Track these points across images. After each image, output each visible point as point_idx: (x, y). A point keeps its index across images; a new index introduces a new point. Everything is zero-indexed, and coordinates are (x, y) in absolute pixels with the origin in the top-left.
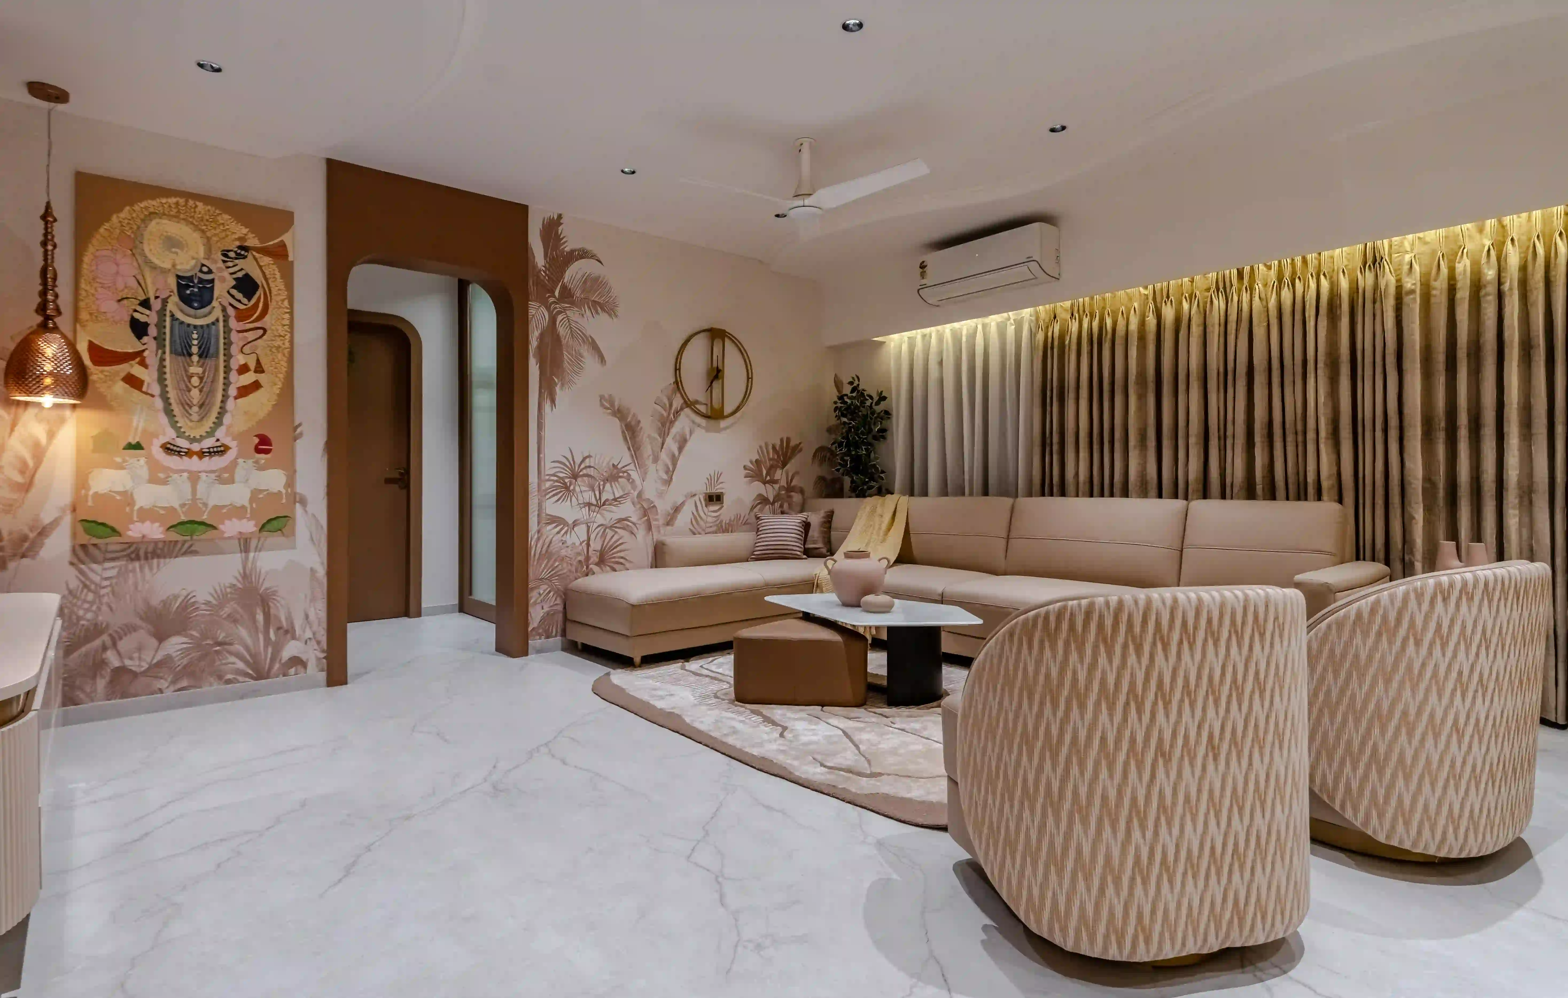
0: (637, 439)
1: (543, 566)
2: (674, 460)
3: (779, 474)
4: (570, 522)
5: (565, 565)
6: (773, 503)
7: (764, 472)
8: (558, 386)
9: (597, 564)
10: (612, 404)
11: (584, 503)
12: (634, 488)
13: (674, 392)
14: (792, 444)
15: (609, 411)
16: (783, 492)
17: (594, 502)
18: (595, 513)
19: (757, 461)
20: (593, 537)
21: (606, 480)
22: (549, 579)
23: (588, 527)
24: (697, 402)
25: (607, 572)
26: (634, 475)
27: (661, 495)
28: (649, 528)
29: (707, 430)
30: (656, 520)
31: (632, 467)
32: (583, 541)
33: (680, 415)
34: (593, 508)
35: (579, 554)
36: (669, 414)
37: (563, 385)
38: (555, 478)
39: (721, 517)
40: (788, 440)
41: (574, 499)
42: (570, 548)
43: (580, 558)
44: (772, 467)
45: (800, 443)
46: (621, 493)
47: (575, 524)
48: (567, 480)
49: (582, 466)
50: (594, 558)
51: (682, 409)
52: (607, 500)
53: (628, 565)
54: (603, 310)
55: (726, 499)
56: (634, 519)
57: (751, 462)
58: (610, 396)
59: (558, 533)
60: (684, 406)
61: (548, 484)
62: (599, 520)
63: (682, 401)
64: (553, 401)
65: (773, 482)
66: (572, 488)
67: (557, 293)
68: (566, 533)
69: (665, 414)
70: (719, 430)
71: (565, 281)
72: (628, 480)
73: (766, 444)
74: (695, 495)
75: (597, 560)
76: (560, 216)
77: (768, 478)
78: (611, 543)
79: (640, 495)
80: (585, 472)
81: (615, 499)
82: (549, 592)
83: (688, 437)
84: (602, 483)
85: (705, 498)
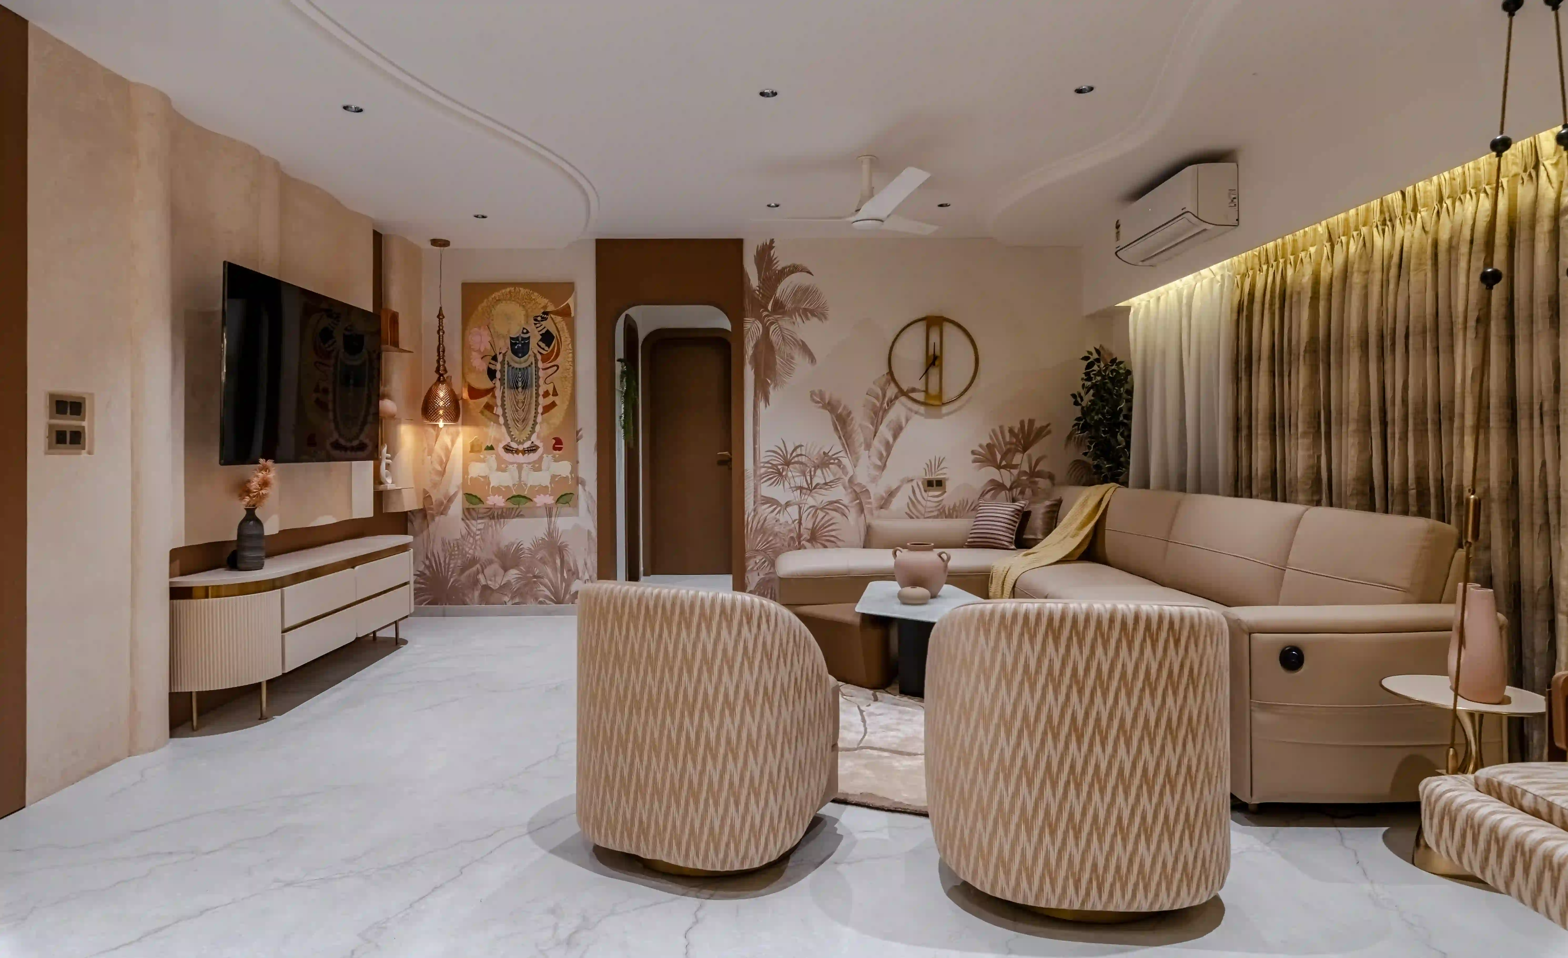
0: (849, 429)
1: (759, 539)
2: (888, 447)
3: (1017, 459)
4: (783, 502)
5: (778, 540)
6: (1011, 489)
7: (999, 457)
8: (772, 386)
9: (808, 541)
10: (822, 398)
11: (796, 487)
12: (846, 473)
13: (888, 382)
14: (1037, 425)
15: (821, 405)
16: (1024, 478)
17: (805, 485)
18: (806, 496)
19: (988, 445)
20: (804, 516)
21: (816, 467)
22: (765, 551)
23: (800, 508)
24: (914, 390)
25: (818, 548)
26: (846, 461)
27: (874, 480)
28: (862, 510)
29: (927, 416)
30: (870, 503)
31: (843, 454)
32: (795, 520)
33: (894, 404)
34: (804, 491)
35: (791, 531)
36: (882, 403)
37: (775, 386)
38: (770, 465)
39: (944, 503)
40: (1031, 422)
41: (786, 483)
42: (782, 526)
43: (792, 535)
44: (1008, 451)
45: (1048, 425)
46: (832, 478)
47: (788, 504)
48: (780, 467)
49: (794, 454)
50: (806, 535)
51: (896, 398)
52: (818, 484)
53: (839, 543)
54: (813, 315)
55: (949, 486)
56: (846, 501)
57: (981, 446)
58: (820, 391)
59: (772, 512)
60: (899, 394)
61: (763, 470)
62: (811, 501)
63: (896, 390)
64: (767, 400)
65: (1010, 467)
66: (784, 474)
67: (770, 308)
68: (779, 512)
69: (878, 404)
70: (940, 416)
71: (777, 295)
72: (839, 466)
73: (1001, 427)
74: (912, 480)
75: (809, 538)
76: (772, 241)
77: (1004, 463)
78: (822, 523)
79: (851, 481)
80: (796, 459)
81: (826, 484)
82: (765, 562)
83: (904, 425)
84: (813, 469)
85: (923, 483)
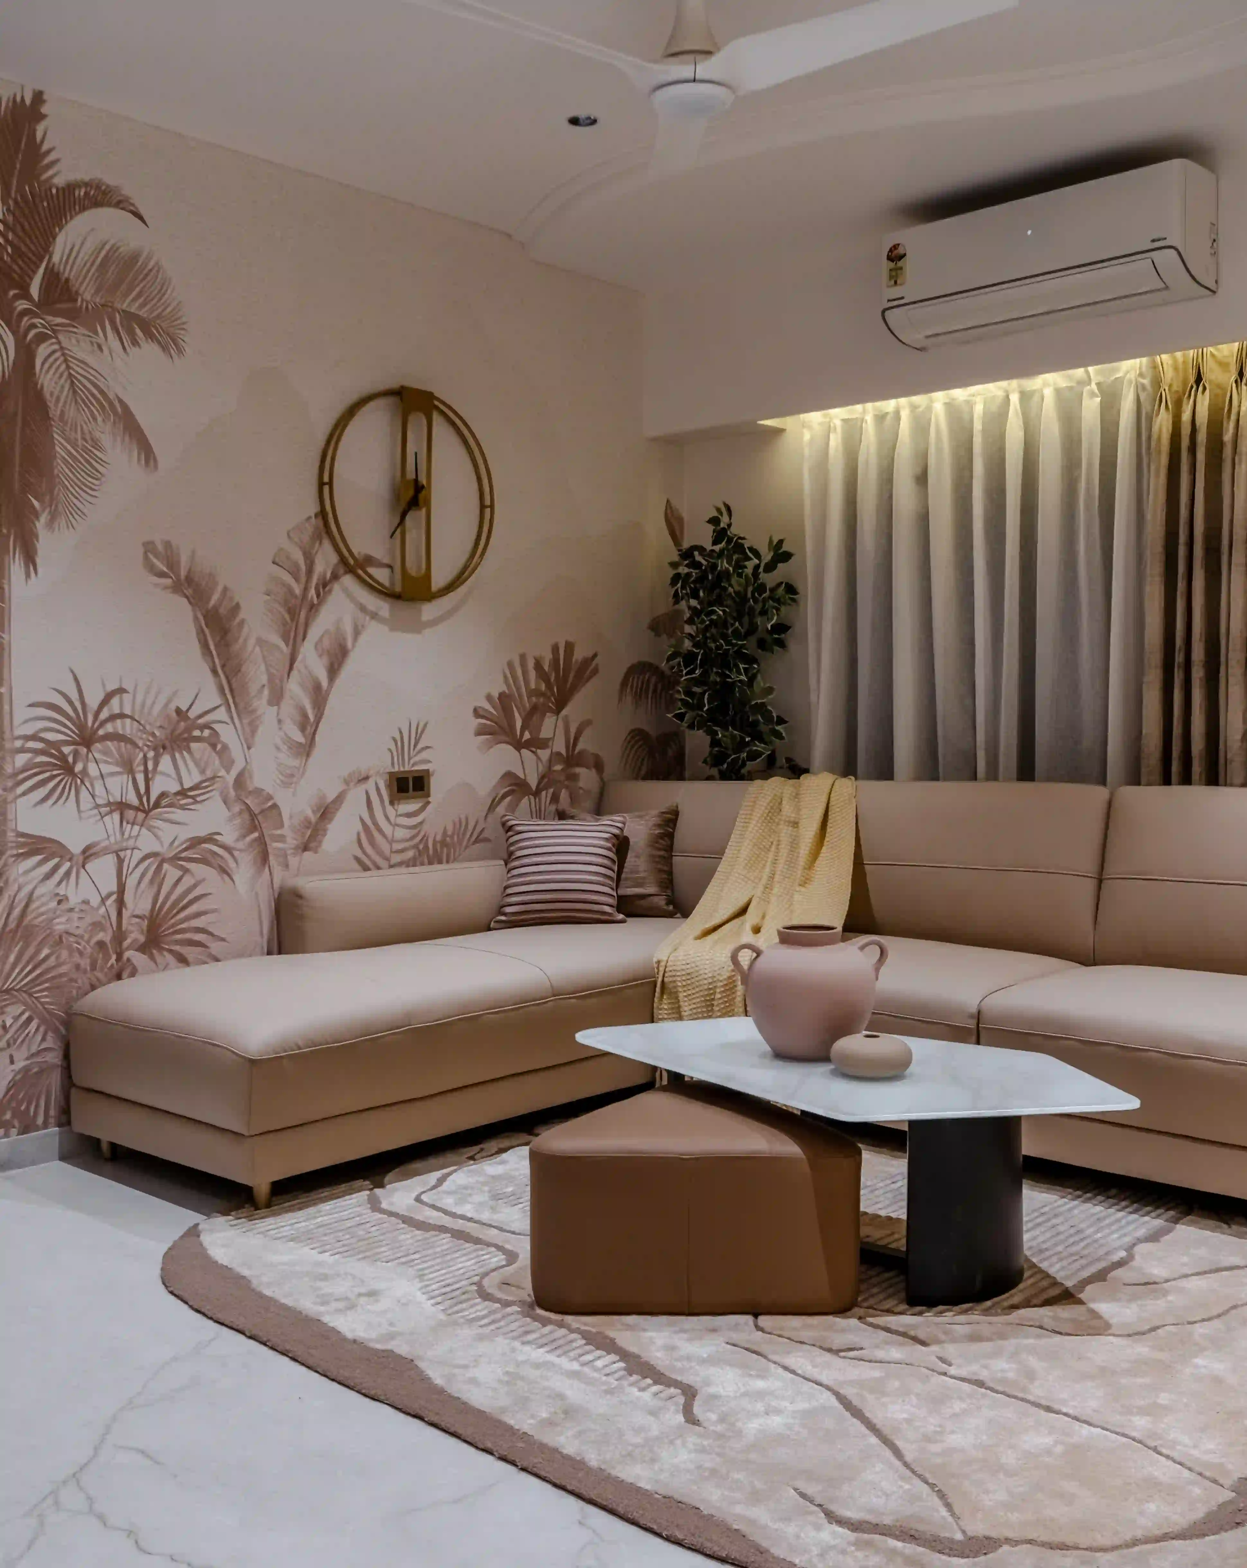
0: (236, 647)
1: (12, 958)
2: (319, 697)
3: (549, 727)
4: (76, 848)
5: (64, 954)
6: (537, 793)
7: (519, 724)
8: (44, 518)
9: (143, 948)
10: (172, 564)
11: (109, 804)
12: (228, 765)
13: (317, 537)
14: (579, 655)
15: (168, 581)
16: (558, 767)
17: (133, 799)
18: (136, 828)
19: (502, 695)
20: (131, 882)
21: (160, 748)
22: (27, 990)
23: (120, 861)
24: (369, 560)
25: (166, 967)
26: (228, 734)
27: (289, 779)
28: (264, 858)
29: (395, 625)
30: (281, 838)
31: (221, 714)
32: (109, 895)
33: (330, 591)
34: (130, 814)
35: (97, 926)
36: (306, 589)
37: (53, 518)
38: (39, 745)
39: (425, 827)
40: (570, 647)
41: (84, 794)
42: (75, 916)
43: (100, 936)
44: (534, 709)
45: (595, 655)
46: (197, 778)
47: (89, 853)
48: (66, 750)
49: (104, 715)
50: (136, 934)
51: (335, 577)
52: (163, 795)
53: (215, 947)
54: (150, 336)
55: (436, 786)
56: (229, 837)
57: (489, 698)
58: (168, 545)
59: (48, 876)
60: (341, 571)
61: (21, 760)
62: (147, 842)
63: (334, 558)
64: (30, 559)
65: (536, 744)
66: (79, 767)
67: (35, 290)
68: (68, 874)
69: (298, 590)
70: (418, 627)
71: (56, 259)
72: (214, 746)
73: (523, 657)
74: (366, 778)
75: (142, 939)
76: (38, 97)
77: (527, 736)
78: (173, 897)
79: (240, 782)
80: (109, 728)
81: (183, 793)
82: (29, 1020)
83: (349, 644)
84: (151, 754)
85: (389, 786)
